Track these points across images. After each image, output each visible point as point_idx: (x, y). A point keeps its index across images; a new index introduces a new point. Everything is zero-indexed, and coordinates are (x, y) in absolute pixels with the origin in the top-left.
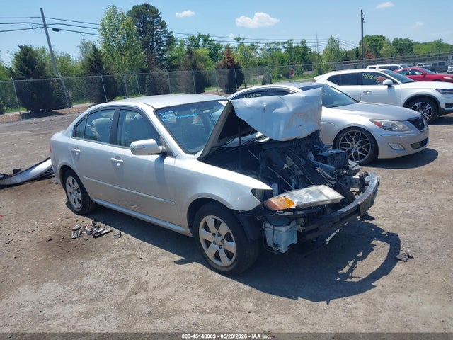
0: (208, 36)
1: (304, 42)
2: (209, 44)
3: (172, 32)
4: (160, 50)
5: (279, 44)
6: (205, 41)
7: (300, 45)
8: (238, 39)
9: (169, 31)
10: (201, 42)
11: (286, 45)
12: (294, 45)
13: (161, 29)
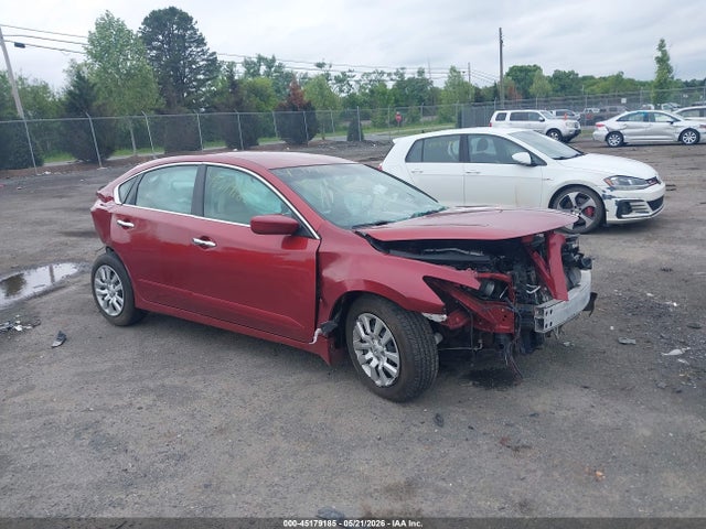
0: (274, 60)
1: (421, 72)
2: (275, 72)
3: (214, 53)
4: (196, 80)
5: (382, 73)
6: (270, 67)
7: (416, 76)
8: (320, 65)
9: (210, 52)
10: (263, 69)
11: (394, 77)
12: (407, 77)
13: (197, 47)
